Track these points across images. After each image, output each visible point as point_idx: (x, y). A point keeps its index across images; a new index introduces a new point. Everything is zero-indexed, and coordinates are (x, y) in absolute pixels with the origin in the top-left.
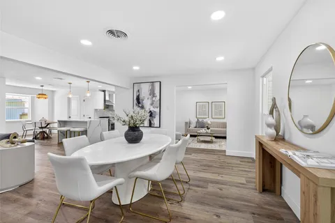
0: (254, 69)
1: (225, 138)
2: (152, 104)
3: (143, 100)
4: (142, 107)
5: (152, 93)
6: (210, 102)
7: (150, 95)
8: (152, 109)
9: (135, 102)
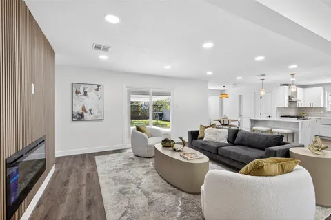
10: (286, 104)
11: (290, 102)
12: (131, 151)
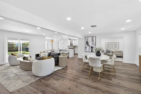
0: (135, 31)
1: (122, 57)
2: (92, 44)
3: (89, 43)
4: (89, 45)
5: (93, 40)
6: (112, 43)
7: (92, 41)
8: (92, 46)
9: (86, 43)
10: (70, 45)
11: (71, 45)
12: (9, 64)
